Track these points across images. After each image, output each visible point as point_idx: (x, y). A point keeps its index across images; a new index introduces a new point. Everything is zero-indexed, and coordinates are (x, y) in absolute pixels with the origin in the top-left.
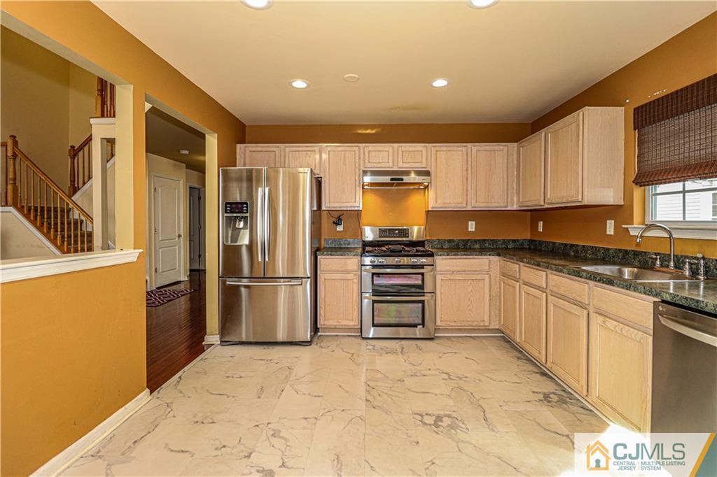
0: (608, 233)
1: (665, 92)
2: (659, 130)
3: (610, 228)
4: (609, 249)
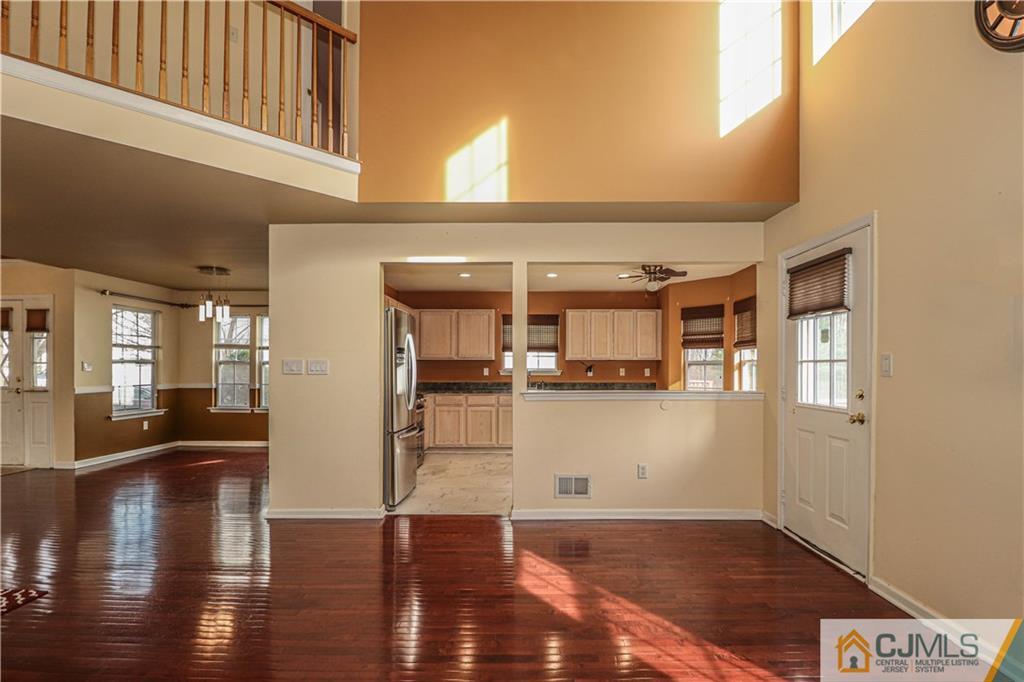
3: (486, 372)
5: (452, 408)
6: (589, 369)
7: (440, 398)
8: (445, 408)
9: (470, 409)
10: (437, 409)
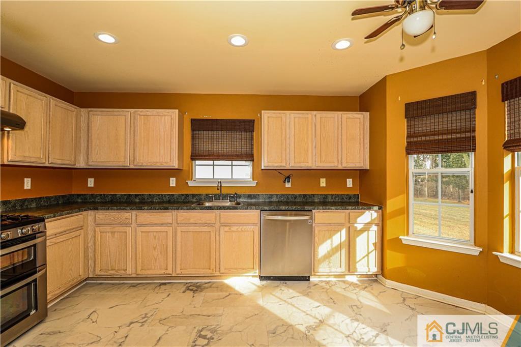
0: (171, 185)
1: (210, 117)
2: (204, 134)
3: (173, 182)
4: (173, 195)
5: (117, 229)
6: (288, 178)
7: (102, 216)
8: (108, 229)
9: (140, 229)
10: (97, 229)
